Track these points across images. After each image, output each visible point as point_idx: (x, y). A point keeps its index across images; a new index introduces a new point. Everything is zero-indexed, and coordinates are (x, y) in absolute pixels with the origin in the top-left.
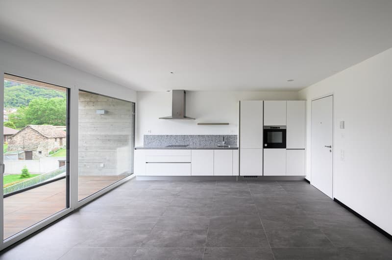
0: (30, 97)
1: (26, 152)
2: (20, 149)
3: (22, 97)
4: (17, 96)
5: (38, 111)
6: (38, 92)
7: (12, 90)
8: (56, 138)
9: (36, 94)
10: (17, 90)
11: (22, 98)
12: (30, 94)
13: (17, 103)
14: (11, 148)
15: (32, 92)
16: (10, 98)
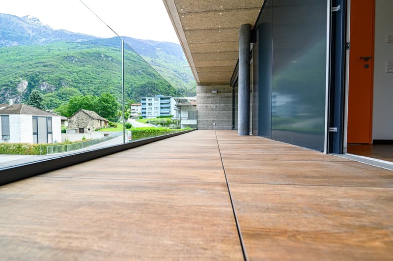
0: (60, 101)
1: (80, 129)
2: (76, 126)
3: (54, 101)
4: (51, 101)
5: (76, 106)
6: (65, 98)
7: (48, 97)
8: (98, 120)
9: (64, 99)
10: (51, 96)
11: (54, 103)
12: (60, 99)
13: (51, 106)
14: (70, 126)
15: (61, 98)
16: (46, 103)
